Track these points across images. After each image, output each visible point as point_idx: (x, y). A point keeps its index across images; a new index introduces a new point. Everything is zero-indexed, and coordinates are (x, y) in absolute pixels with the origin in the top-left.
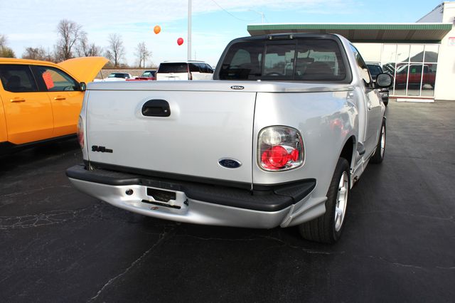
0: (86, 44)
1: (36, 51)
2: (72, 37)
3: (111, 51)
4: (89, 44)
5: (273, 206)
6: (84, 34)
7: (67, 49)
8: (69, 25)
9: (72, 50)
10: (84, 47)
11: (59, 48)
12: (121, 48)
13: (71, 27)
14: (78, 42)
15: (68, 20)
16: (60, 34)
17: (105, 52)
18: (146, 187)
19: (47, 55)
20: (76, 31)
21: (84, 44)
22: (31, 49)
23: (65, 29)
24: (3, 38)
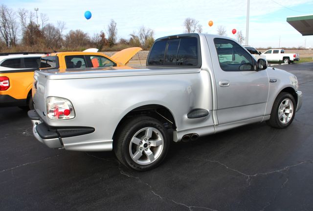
6: (200, 27)
8: (191, 21)
23: (188, 24)
24: (152, 31)
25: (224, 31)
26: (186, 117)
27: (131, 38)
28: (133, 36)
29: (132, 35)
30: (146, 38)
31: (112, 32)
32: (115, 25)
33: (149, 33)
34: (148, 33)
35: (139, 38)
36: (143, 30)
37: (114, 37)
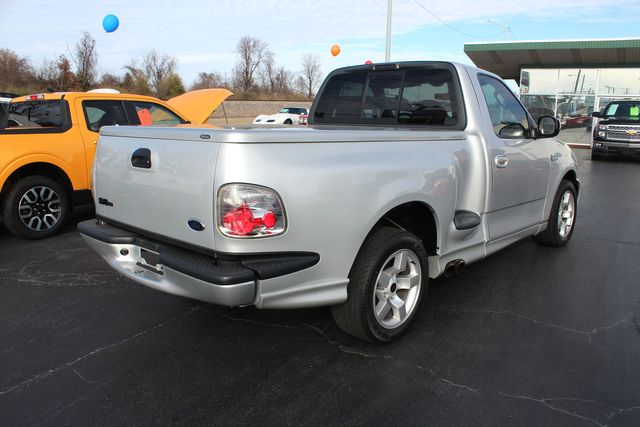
0: (273, 68)
1: (211, 77)
2: (254, 58)
3: (305, 77)
4: (276, 67)
5: (225, 278)
6: (270, 55)
7: (247, 73)
8: (252, 43)
9: (255, 75)
10: (270, 72)
11: (238, 72)
12: (317, 73)
13: (254, 46)
14: (263, 66)
15: (251, 37)
16: (240, 55)
17: (296, 78)
18: (139, 248)
19: (223, 82)
20: (261, 51)
21: (270, 67)
22: (205, 74)
23: (247, 48)
24: (172, 62)
25: (317, 64)
26: (453, 226)
27: (128, 74)
28: (133, 70)
29: (129, 68)
30: (159, 75)
31: (86, 58)
32: (91, 45)
33: (166, 65)
34: (163, 64)
35: (146, 74)
36: (154, 58)
37: (90, 71)
